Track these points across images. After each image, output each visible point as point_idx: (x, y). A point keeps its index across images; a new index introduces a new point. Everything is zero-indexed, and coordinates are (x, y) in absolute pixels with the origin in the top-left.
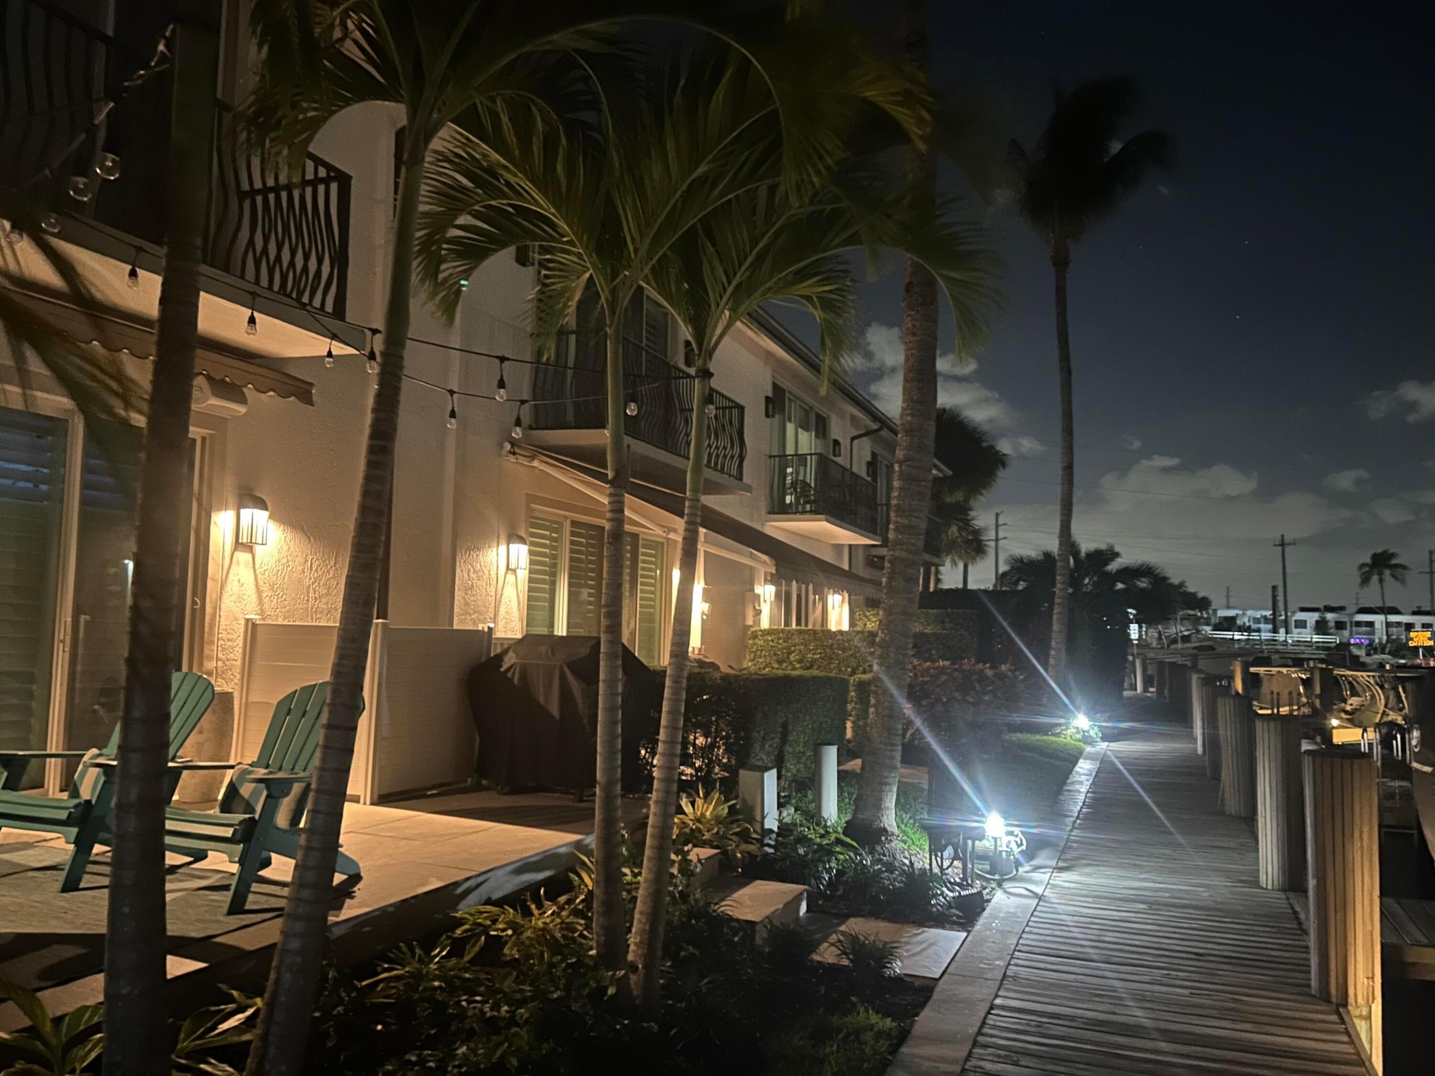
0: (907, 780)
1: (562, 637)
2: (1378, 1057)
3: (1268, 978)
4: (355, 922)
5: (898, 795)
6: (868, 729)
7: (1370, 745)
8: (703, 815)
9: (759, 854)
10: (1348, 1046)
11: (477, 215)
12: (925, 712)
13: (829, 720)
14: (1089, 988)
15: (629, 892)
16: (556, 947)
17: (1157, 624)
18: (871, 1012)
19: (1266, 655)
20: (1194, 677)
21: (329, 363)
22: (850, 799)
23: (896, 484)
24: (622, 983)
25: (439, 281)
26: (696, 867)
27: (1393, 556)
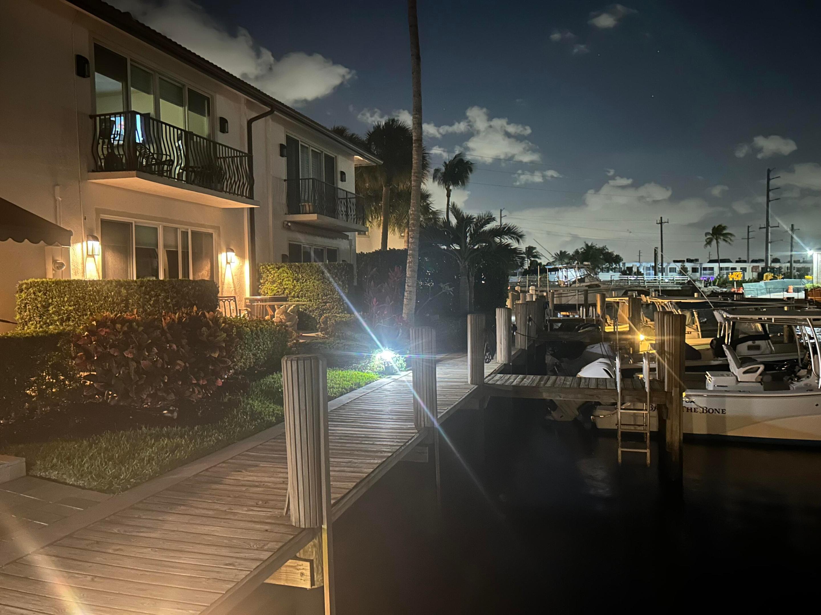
27: (724, 228)
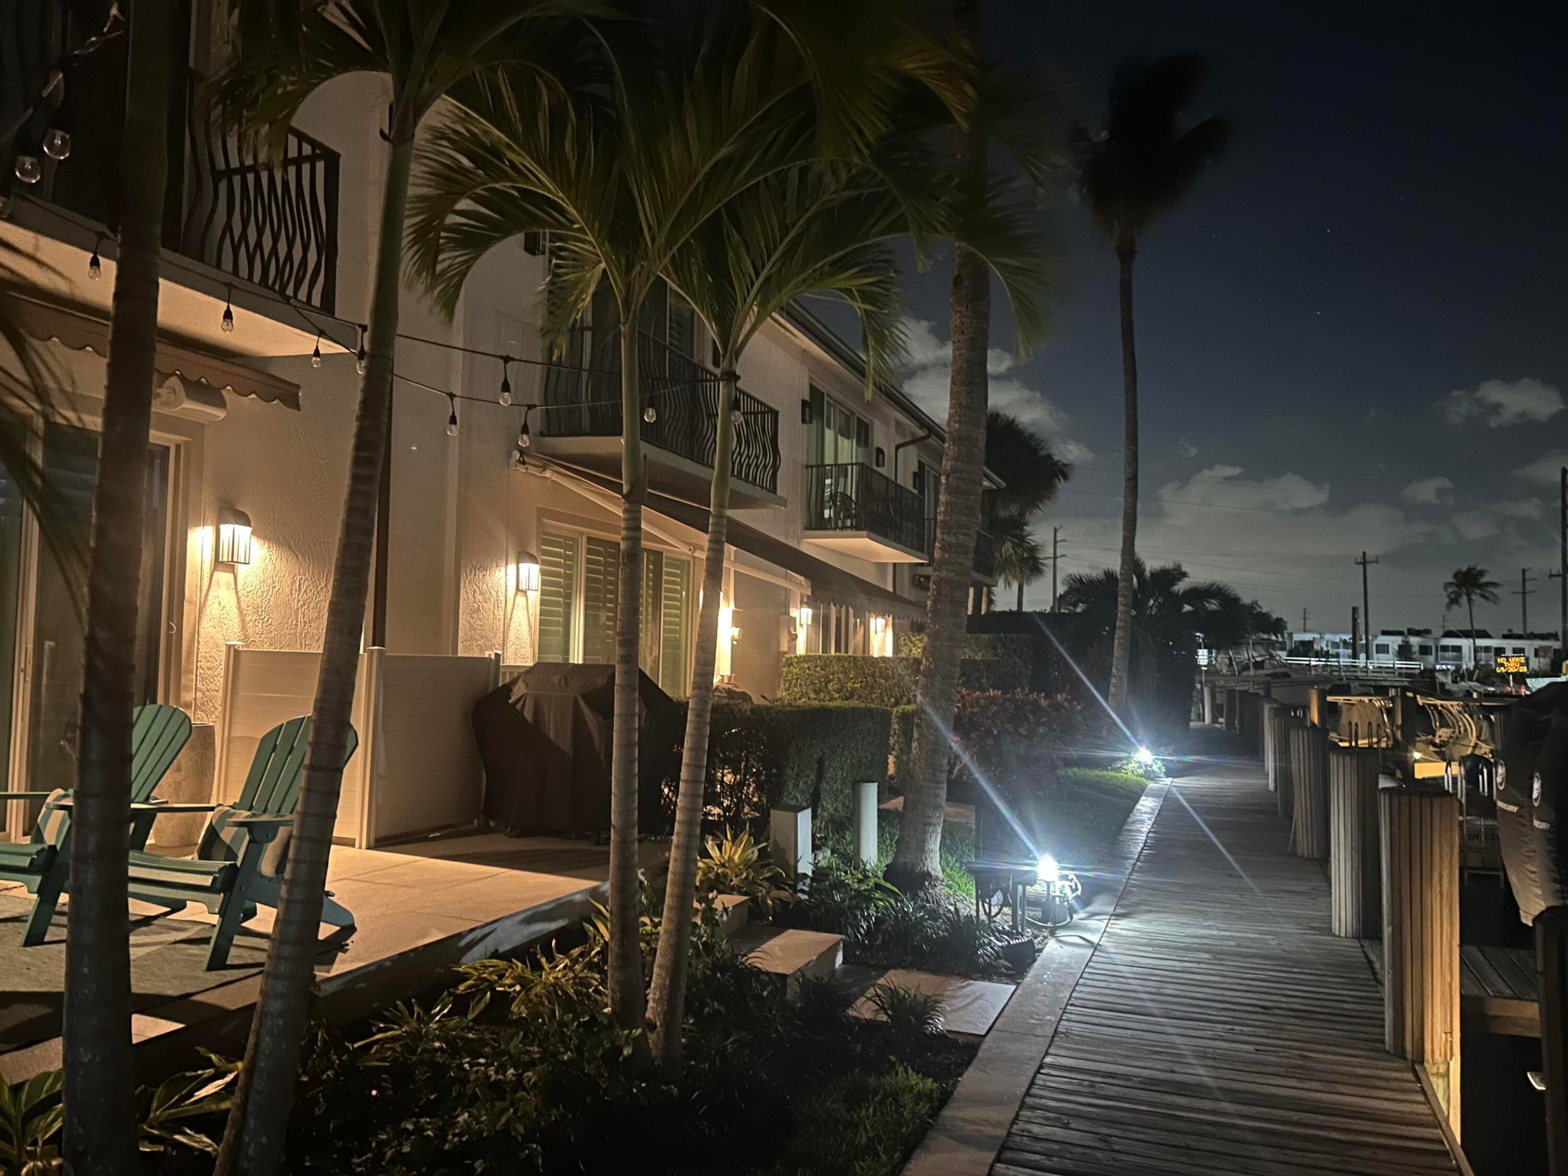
0: (954, 820)
1: (578, 665)
2: (1456, 1117)
3: (1339, 1033)
4: (349, 977)
5: (943, 837)
6: (911, 765)
7: (1455, 779)
8: (731, 859)
9: (791, 900)
10: (1422, 1107)
11: (478, 200)
12: (974, 746)
13: (868, 754)
14: (1146, 1045)
15: (648, 943)
16: (568, 1004)
17: (1227, 649)
18: (910, 1071)
19: (1345, 681)
20: (1267, 707)
21: (316, 362)
22: (891, 841)
23: (942, 498)
24: (639, 1043)
25: (437, 273)
26: (722, 916)
27: (1482, 573)
